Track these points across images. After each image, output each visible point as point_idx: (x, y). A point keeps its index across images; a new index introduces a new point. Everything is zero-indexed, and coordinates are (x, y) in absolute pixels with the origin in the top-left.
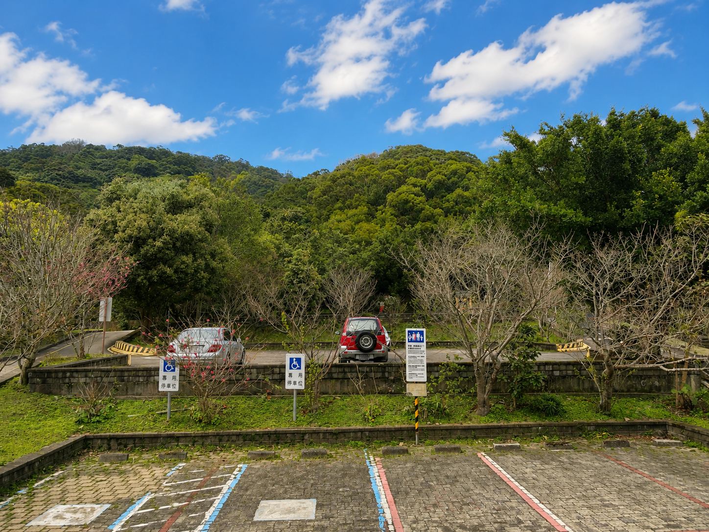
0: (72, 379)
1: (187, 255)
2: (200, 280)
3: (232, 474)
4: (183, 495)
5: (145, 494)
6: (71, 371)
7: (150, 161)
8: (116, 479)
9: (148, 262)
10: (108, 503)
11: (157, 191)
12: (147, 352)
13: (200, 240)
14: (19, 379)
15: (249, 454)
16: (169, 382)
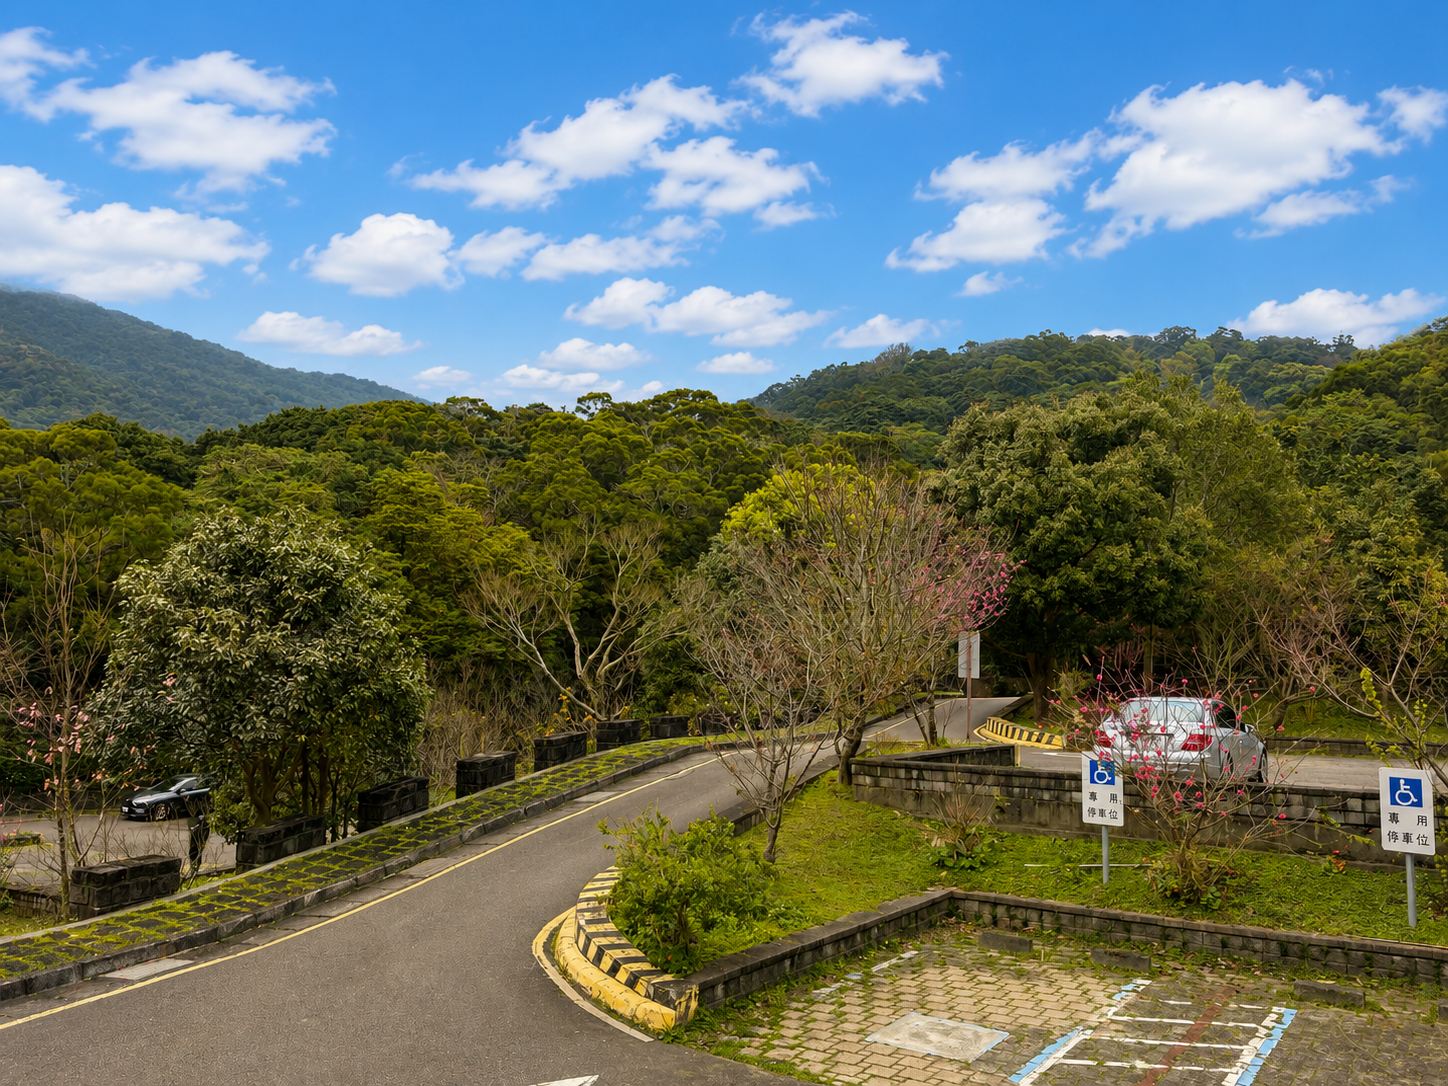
0: (921, 783)
1: (1119, 544)
2: (1153, 594)
3: (1259, 1024)
4: (1153, 1048)
5: (1071, 1028)
6: (920, 769)
7: (1027, 364)
8: (1014, 986)
9: (1042, 562)
10: (1003, 1029)
11: (1049, 421)
12: (1049, 743)
13: (1144, 513)
14: (836, 774)
15: (1296, 987)
16: (1103, 804)
